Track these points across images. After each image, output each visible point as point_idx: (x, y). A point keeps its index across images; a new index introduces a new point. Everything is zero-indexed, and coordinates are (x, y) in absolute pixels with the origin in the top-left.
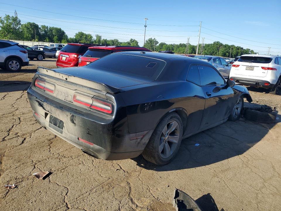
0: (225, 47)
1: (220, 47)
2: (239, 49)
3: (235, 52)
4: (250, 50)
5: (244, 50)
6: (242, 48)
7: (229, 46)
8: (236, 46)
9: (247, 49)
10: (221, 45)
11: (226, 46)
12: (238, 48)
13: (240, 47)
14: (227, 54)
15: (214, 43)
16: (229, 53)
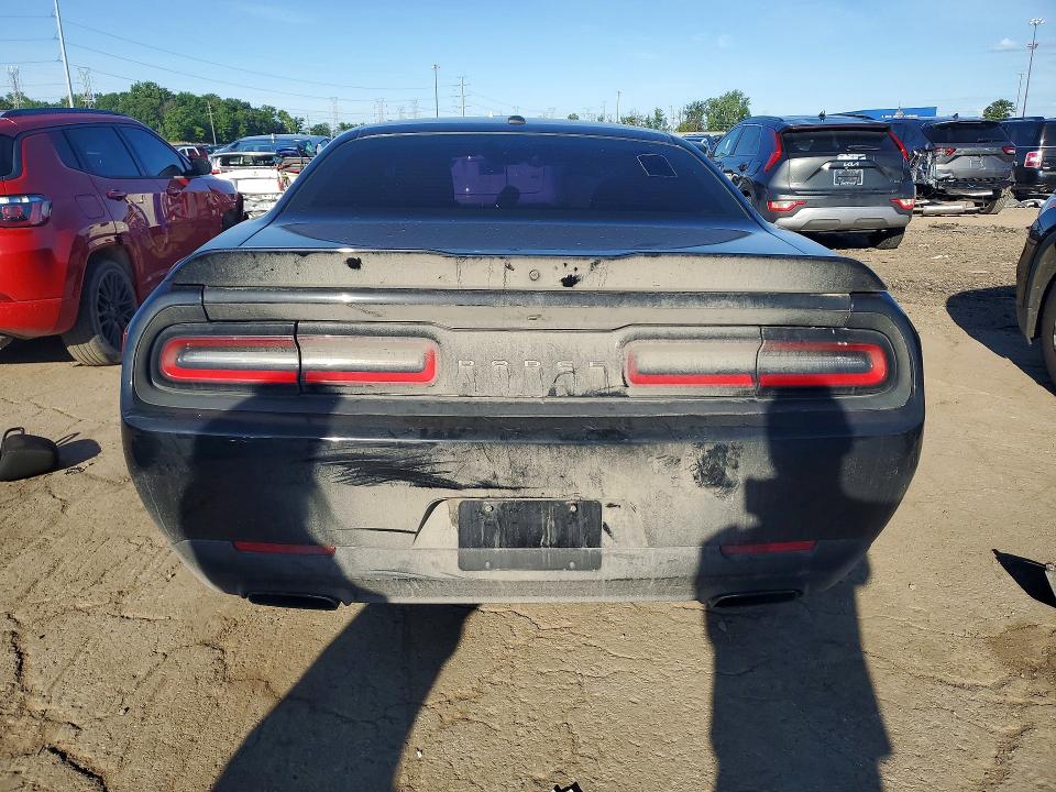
0: (184, 103)
1: (162, 104)
2: (235, 110)
3: (224, 120)
4: (273, 109)
5: (256, 110)
6: (247, 106)
7: (198, 99)
8: (224, 98)
9: (265, 107)
10: (166, 96)
11: (184, 100)
12: (234, 106)
13: (238, 102)
14: (198, 129)
15: (136, 89)
16: (206, 127)
